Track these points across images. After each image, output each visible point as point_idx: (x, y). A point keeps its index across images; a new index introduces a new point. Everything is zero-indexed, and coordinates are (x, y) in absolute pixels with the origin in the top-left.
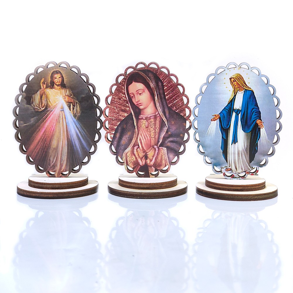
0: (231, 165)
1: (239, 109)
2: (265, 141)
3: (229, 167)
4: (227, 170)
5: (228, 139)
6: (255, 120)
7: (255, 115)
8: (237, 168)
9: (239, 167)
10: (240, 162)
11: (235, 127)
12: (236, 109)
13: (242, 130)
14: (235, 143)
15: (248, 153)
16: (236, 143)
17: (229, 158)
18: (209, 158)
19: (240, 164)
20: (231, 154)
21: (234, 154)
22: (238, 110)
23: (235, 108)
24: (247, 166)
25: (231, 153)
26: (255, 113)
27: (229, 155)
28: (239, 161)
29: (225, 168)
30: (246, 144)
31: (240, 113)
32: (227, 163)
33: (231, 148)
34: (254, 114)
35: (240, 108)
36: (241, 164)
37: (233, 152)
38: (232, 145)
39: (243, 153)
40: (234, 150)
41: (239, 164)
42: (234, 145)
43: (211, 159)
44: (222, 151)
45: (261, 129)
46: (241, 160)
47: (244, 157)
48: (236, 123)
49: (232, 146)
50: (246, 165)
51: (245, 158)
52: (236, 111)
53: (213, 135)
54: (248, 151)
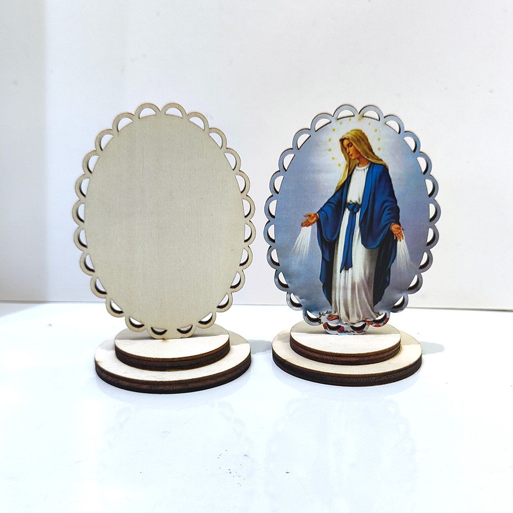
0: (338, 309)
1: (358, 202)
2: (405, 264)
3: (335, 312)
4: (331, 318)
5: (334, 261)
6: (389, 223)
7: (389, 214)
8: (350, 314)
9: (353, 313)
10: (355, 305)
11: (348, 238)
12: (351, 203)
13: (362, 243)
14: (348, 269)
15: (371, 287)
16: (350, 269)
17: (335, 297)
18: (298, 297)
19: (355, 307)
20: (340, 289)
21: (345, 288)
22: (356, 204)
23: (348, 201)
24: (369, 311)
25: (340, 287)
26: (389, 210)
27: (335, 291)
28: (355, 302)
29: (328, 315)
30: (367, 271)
31: (358, 211)
32: (331, 305)
33: (340, 278)
34: (386, 212)
35: (359, 200)
36: (357, 307)
37: (342, 285)
38: (341, 272)
39: (362, 288)
40: (345, 281)
41: (353, 307)
42: (346, 273)
43: (301, 298)
44: (322, 284)
45: (398, 242)
46: (358, 301)
47: (364, 294)
48: (350, 230)
49: (341, 275)
50: (367, 308)
51: (365, 298)
52: (351, 207)
53: (304, 254)
54: (371, 283)
